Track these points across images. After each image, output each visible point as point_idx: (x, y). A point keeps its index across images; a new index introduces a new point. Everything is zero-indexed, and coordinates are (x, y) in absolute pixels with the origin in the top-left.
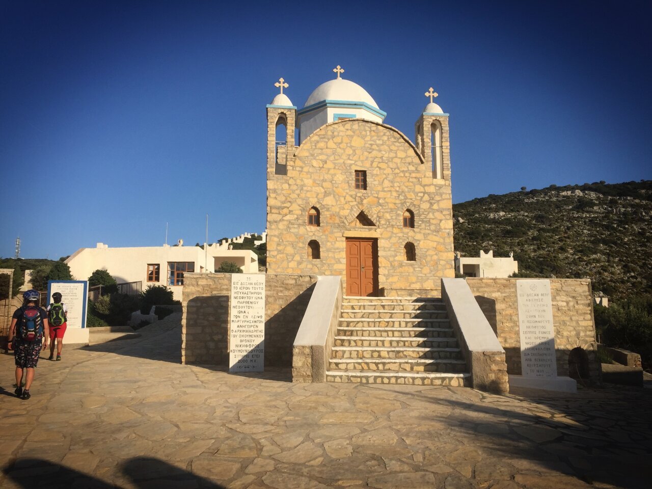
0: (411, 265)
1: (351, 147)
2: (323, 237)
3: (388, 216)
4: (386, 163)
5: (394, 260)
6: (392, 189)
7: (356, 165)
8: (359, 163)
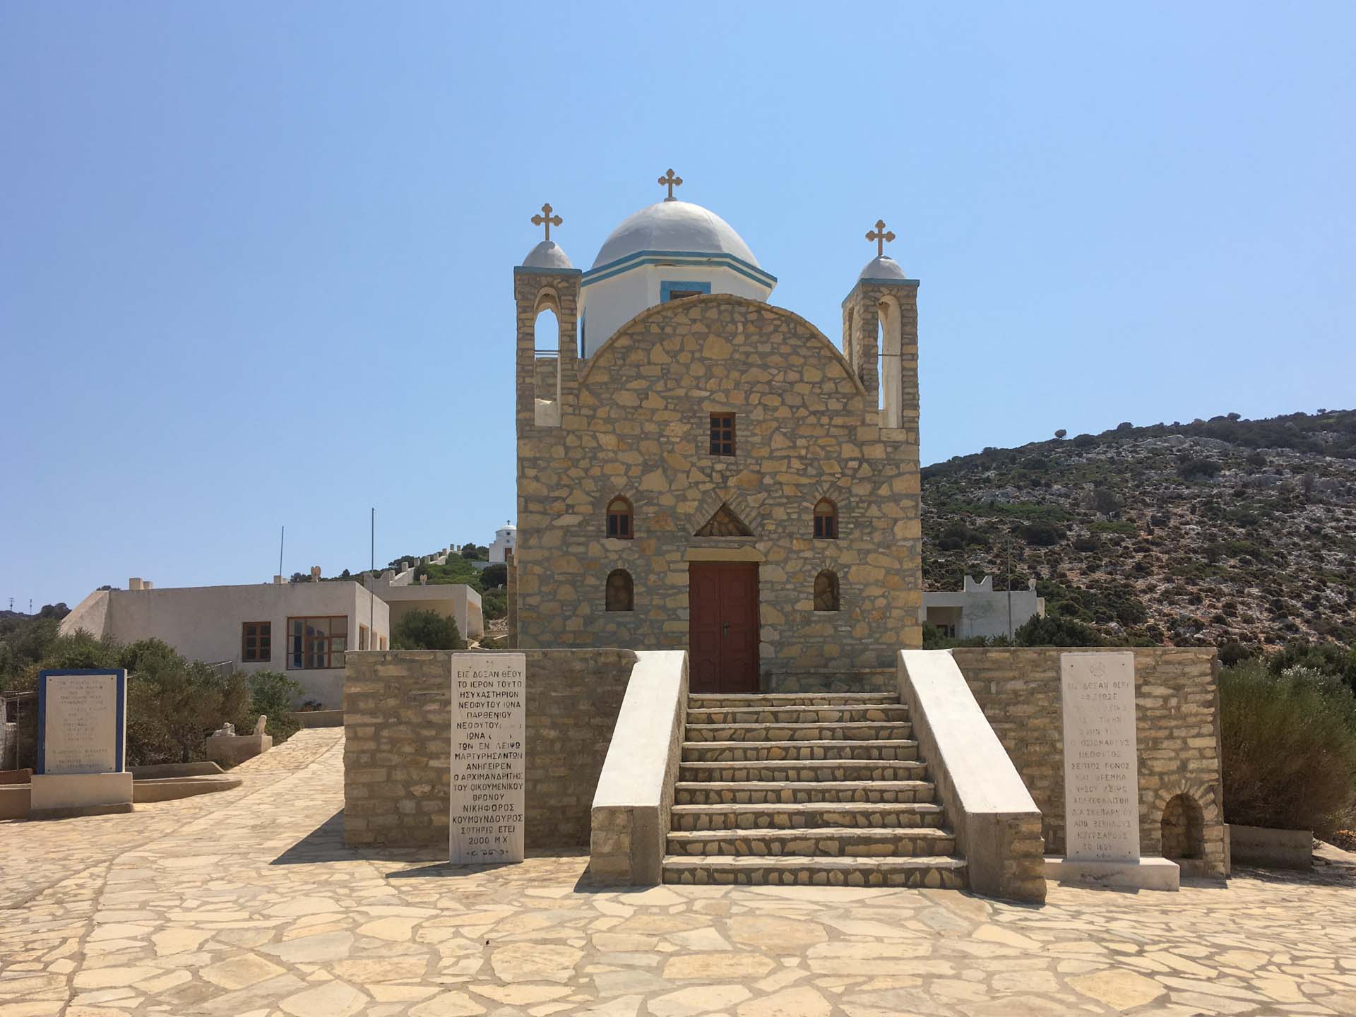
0: (830, 620)
1: (702, 360)
2: (638, 562)
3: (780, 513)
4: (780, 395)
5: (795, 611)
6: (792, 453)
7: (714, 401)
8: (720, 397)
